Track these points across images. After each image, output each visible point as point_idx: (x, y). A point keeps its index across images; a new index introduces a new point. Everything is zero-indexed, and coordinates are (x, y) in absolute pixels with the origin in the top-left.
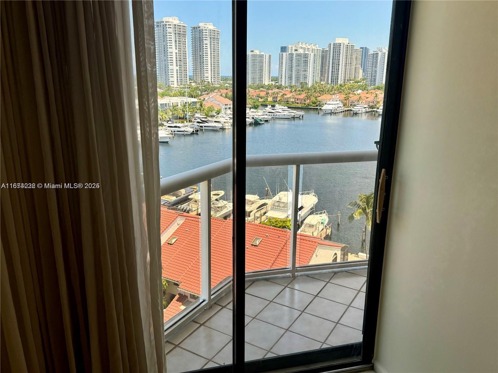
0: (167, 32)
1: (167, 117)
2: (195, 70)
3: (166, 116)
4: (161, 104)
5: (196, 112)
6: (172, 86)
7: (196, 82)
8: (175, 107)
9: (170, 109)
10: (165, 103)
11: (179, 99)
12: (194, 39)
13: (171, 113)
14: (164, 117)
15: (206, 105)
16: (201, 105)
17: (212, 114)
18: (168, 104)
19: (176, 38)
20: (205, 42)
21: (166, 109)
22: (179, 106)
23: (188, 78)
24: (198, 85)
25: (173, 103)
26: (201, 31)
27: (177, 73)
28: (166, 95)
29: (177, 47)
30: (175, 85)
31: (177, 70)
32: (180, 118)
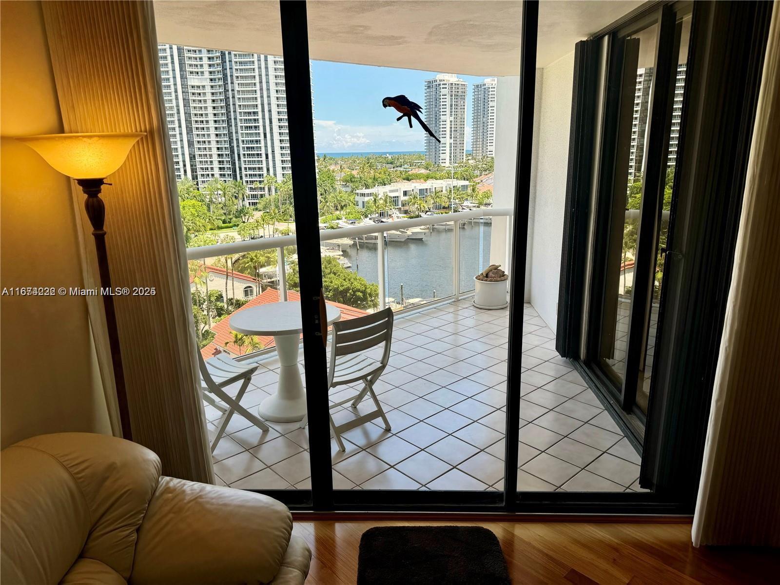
0: (441, 94)
1: (426, 207)
2: (475, 142)
3: (425, 205)
4: (420, 190)
5: (467, 199)
6: (443, 165)
7: (475, 159)
8: (437, 193)
9: (432, 196)
10: (425, 188)
11: (444, 183)
12: (476, 101)
13: (432, 201)
14: (422, 207)
15: (481, 190)
16: (473, 190)
17: (488, 202)
18: (430, 189)
19: (452, 102)
20: (491, 104)
21: (426, 196)
22: (444, 191)
23: (465, 153)
24: (478, 163)
25: (435, 188)
26: (486, 90)
27: (451, 147)
28: (432, 178)
29: (453, 114)
30: (447, 164)
31: (451, 144)
32: (444, 208)
